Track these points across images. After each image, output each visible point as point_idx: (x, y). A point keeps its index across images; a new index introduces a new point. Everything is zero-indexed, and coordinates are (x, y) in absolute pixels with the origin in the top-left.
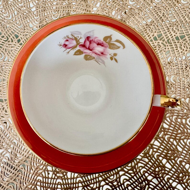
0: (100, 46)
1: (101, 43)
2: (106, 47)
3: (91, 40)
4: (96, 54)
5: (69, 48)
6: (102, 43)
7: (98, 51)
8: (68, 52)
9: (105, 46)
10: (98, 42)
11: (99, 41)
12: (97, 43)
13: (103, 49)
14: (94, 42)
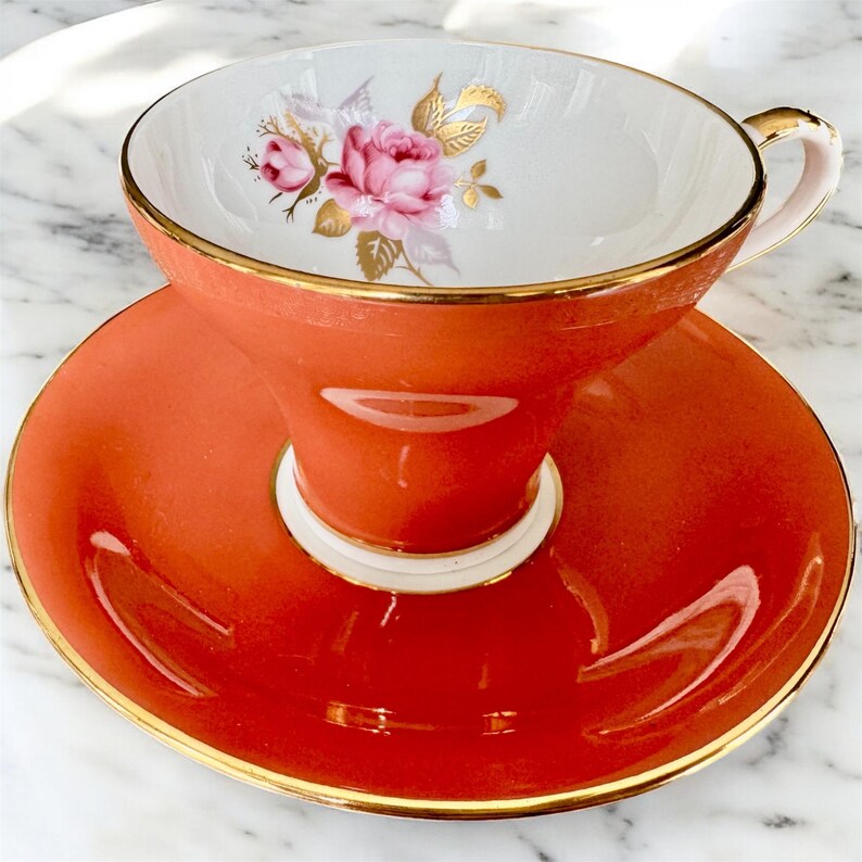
0: (407, 163)
1: (410, 146)
2: (431, 156)
3: (366, 146)
4: (401, 212)
5: (291, 189)
6: (414, 146)
7: (405, 190)
8: (291, 210)
9: (429, 155)
10: (394, 146)
11: (398, 142)
12: (393, 151)
13: (425, 172)
14: (381, 150)
